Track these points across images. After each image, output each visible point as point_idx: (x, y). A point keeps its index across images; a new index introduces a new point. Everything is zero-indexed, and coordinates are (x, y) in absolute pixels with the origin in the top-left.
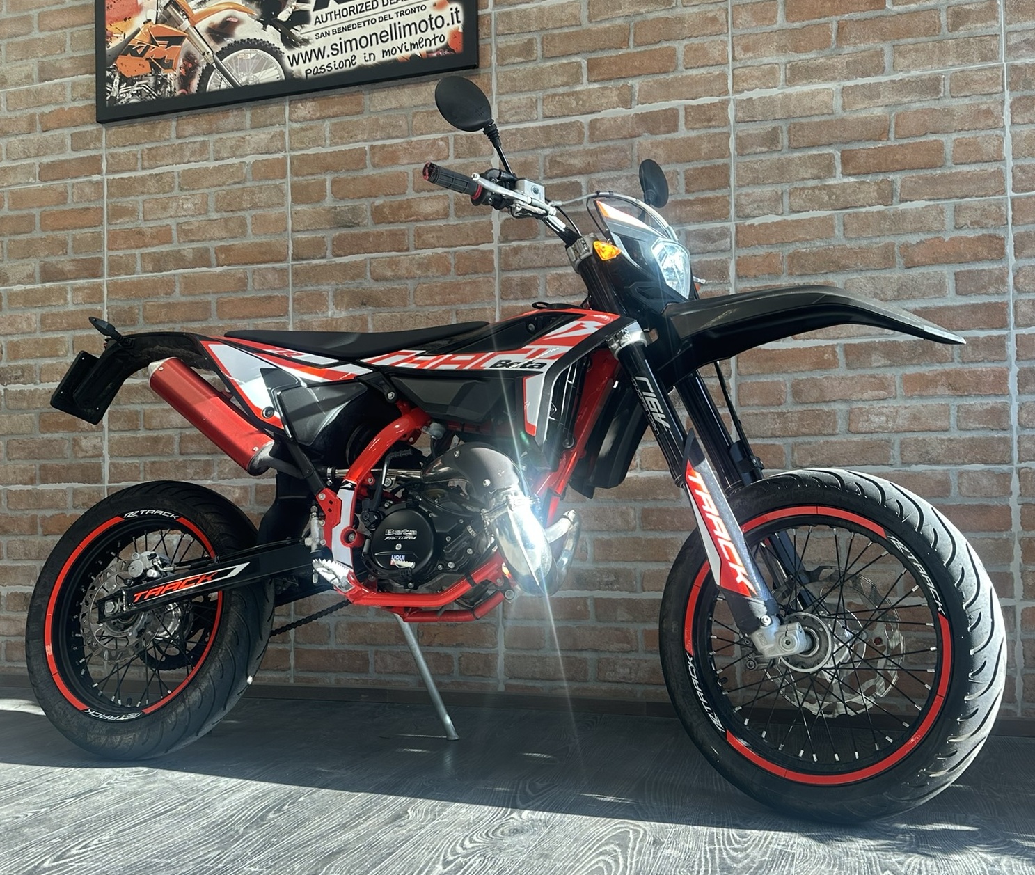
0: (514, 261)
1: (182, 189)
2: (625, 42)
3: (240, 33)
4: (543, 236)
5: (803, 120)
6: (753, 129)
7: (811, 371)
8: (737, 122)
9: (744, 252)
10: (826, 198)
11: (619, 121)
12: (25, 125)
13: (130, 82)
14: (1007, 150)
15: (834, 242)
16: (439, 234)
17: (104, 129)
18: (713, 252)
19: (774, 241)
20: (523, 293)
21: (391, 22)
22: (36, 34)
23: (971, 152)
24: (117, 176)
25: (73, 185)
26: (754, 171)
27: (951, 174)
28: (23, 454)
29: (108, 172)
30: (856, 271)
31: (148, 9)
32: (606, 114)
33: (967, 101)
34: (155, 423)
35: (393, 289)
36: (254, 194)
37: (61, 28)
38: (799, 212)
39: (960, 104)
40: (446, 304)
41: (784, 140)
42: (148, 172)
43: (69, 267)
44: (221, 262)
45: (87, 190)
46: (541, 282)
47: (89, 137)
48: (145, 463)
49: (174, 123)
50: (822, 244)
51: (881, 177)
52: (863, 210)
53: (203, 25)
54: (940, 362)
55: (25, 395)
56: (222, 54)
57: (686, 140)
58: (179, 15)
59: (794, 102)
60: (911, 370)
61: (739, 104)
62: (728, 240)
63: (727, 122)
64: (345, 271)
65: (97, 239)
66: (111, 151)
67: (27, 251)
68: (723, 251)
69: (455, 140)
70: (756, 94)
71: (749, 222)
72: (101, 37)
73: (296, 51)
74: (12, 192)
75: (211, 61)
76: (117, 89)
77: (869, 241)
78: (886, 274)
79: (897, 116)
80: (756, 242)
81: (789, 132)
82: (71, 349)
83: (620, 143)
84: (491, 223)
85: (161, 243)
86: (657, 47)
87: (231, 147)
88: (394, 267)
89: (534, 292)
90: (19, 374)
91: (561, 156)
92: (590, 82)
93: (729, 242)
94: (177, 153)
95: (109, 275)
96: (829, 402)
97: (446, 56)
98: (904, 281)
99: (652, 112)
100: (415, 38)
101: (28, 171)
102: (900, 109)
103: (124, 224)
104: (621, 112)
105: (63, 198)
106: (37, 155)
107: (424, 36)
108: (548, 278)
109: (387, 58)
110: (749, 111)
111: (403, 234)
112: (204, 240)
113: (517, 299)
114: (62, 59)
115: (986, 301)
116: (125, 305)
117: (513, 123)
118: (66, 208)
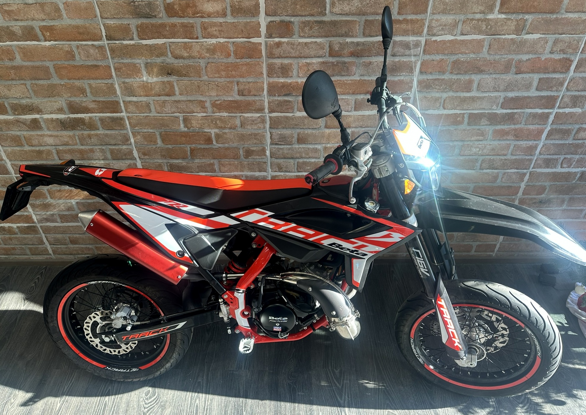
0: (276, 51)
4: (297, 36)
7: (449, 126)
9: (427, 57)
15: (481, 56)
16: (220, 28)
19: (446, 52)
20: (282, 73)
30: (488, 74)
35: (189, 65)
38: (466, 35)
40: (230, 77)
46: (295, 67)
50: (474, 56)
54: (514, 124)
60: (499, 127)
62: (419, 49)
64: (151, 51)
71: (434, 38)
77: (500, 57)
78: (503, 76)
80: (436, 52)
84: (259, 23)
88: (188, 50)
89: (290, 73)
96: (454, 141)
98: (512, 81)
108: (300, 65)
111: (193, 27)
112: (27, 20)
113: (279, 77)
115: (549, 95)
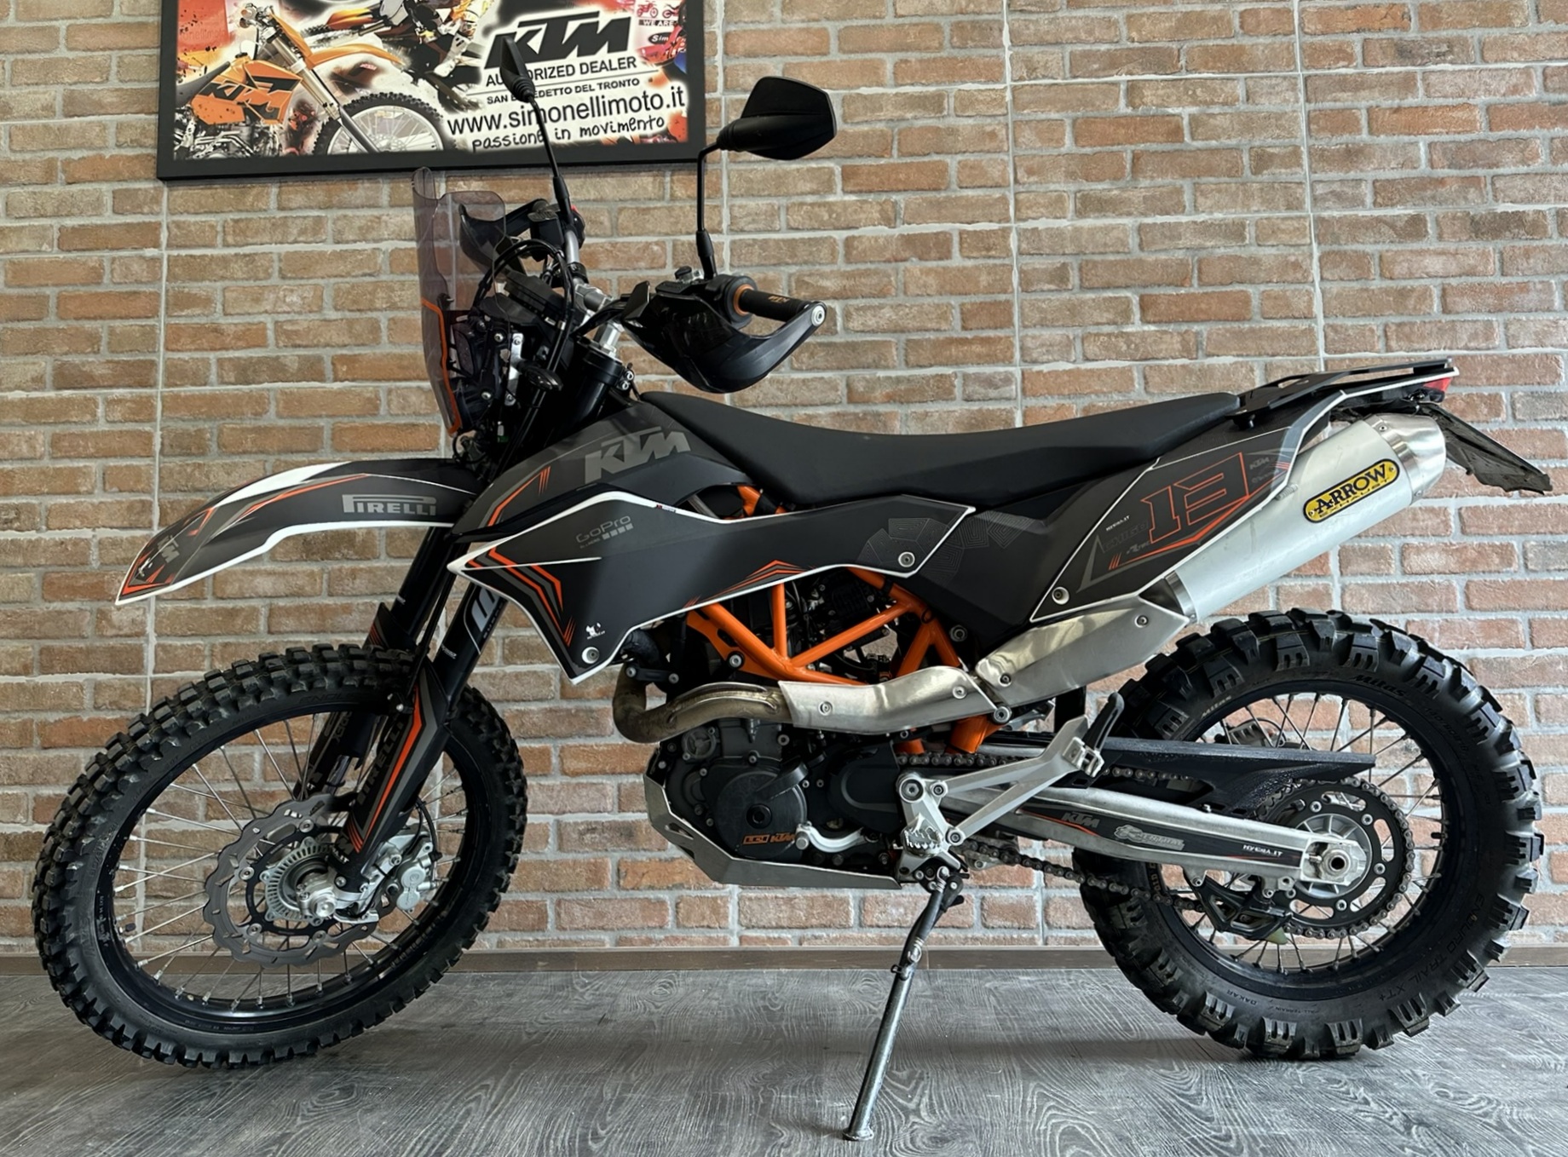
1: (284, 277)
2: (885, 151)
3: (379, 85)
5: (1097, 258)
6: (1040, 263)
8: (1020, 253)
10: (1124, 348)
11: (881, 241)
12: (38, 173)
13: (213, 130)
14: (1318, 308)
17: (166, 190)
18: (995, 399)
21: (590, 94)
22: (62, 52)
23: (1280, 307)
24: (183, 252)
25: (113, 260)
26: (1041, 310)
27: (1260, 329)
28: (12, 631)
29: (169, 246)
31: (243, 39)
32: (866, 231)
33: (1273, 251)
34: (231, 589)
36: (393, 290)
37: (104, 49)
39: (1267, 253)
41: (1074, 279)
42: (232, 251)
43: (100, 371)
44: (340, 375)
45: (135, 267)
47: (141, 198)
48: (213, 646)
49: (274, 190)
51: (1184, 327)
52: (1166, 362)
53: (325, 69)
55: (20, 547)
56: (353, 109)
57: (961, 270)
58: (291, 52)
59: (1085, 236)
61: (1022, 234)
63: (1008, 254)
65: (149, 335)
66: (176, 218)
67: (36, 345)
68: (1008, 399)
69: (674, 246)
70: (1041, 224)
72: (169, 67)
73: (460, 116)
74: (12, 263)
75: (336, 116)
76: (191, 138)
79: (1200, 261)
81: (1080, 269)
82: (100, 485)
83: (882, 266)
85: (248, 347)
86: (926, 159)
87: (360, 228)
90: (12, 515)
91: (810, 275)
92: (845, 192)
93: (1014, 389)
94: (279, 230)
95: (167, 385)
97: (664, 145)
99: (921, 235)
100: (624, 118)
101: (41, 235)
102: (1203, 254)
103: (191, 317)
104: (884, 230)
105: (96, 275)
106: (56, 215)
107: (637, 116)
109: (586, 138)
110: (1034, 243)
114: (105, 91)
116: (191, 427)
117: (749, 232)
118: (100, 290)
